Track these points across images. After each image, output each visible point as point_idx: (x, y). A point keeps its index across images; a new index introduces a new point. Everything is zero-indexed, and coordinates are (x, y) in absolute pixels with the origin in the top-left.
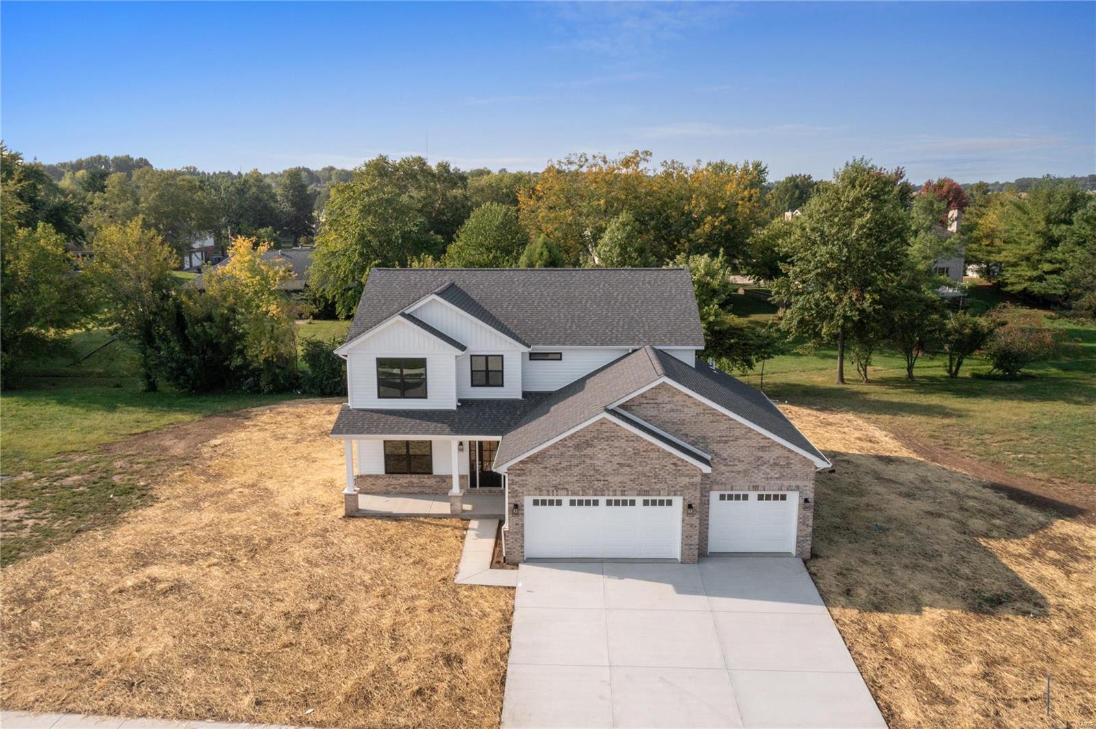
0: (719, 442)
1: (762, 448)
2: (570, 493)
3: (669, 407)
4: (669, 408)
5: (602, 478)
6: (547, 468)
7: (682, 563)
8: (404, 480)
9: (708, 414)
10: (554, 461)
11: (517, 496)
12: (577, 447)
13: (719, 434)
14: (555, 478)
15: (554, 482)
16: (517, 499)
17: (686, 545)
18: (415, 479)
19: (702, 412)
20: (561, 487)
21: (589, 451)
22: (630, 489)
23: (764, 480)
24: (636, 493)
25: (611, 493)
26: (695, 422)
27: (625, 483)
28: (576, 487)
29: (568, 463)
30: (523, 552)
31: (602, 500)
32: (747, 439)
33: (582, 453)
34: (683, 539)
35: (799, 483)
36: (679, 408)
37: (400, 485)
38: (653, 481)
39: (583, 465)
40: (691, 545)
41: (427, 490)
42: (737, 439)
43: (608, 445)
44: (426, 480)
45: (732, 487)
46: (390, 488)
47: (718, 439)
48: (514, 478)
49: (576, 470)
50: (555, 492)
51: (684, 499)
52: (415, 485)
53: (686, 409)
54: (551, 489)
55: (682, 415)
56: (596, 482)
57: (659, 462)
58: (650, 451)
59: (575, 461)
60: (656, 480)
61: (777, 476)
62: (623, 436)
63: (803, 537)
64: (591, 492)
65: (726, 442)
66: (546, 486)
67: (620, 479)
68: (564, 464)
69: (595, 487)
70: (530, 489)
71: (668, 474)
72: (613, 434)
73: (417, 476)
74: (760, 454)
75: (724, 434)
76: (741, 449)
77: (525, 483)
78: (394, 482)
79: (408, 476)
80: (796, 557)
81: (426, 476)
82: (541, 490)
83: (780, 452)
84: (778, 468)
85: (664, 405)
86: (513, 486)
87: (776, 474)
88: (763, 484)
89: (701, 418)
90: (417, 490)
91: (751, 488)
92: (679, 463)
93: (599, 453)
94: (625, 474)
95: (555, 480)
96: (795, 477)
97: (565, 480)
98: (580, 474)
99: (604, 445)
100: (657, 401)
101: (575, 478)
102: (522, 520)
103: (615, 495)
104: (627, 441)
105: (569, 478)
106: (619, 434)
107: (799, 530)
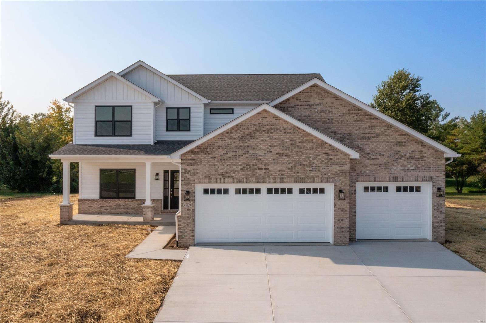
0: (362, 138)
1: (399, 144)
2: (235, 180)
3: (319, 108)
5: (264, 167)
6: (215, 158)
7: (335, 245)
8: (113, 203)
9: (352, 114)
10: (221, 152)
11: (189, 184)
12: (242, 139)
13: (362, 132)
14: (222, 167)
15: (222, 171)
16: (189, 187)
17: (338, 228)
19: (347, 112)
20: (228, 175)
21: (252, 142)
22: (288, 177)
23: (402, 172)
24: (293, 180)
25: (271, 180)
26: (342, 121)
27: (283, 171)
28: (241, 175)
29: (234, 154)
30: (193, 236)
31: (264, 187)
32: (386, 135)
33: (246, 144)
34: (335, 222)
35: (433, 174)
36: (329, 109)
37: (111, 207)
38: (308, 169)
39: (247, 156)
40: (342, 228)
42: (377, 135)
43: (269, 137)
45: (375, 178)
46: (103, 210)
47: (362, 135)
48: (187, 167)
49: (241, 160)
50: (222, 180)
51: (335, 186)
52: (122, 207)
53: (334, 110)
54: (219, 177)
55: (331, 115)
56: (258, 171)
57: (313, 152)
58: (304, 142)
59: (240, 152)
60: (311, 169)
61: (413, 168)
62: (281, 129)
63: (438, 222)
64: (254, 179)
65: (369, 138)
66: (214, 175)
67: (278, 167)
68: (230, 154)
69: (257, 175)
70: (201, 177)
71: (321, 163)
72: (272, 127)
74: (398, 148)
75: (367, 132)
76: (382, 144)
77: (195, 171)
78: (106, 204)
79: (117, 200)
80: (433, 241)
82: (210, 178)
83: (414, 147)
84: (413, 161)
85: (315, 107)
86: (185, 175)
87: (412, 166)
88: (401, 175)
89: (347, 117)
90: (123, 210)
91: (392, 179)
92: (330, 152)
93: (261, 144)
94: (284, 163)
95: (222, 168)
96: (428, 169)
97: (231, 169)
98: (244, 163)
99: (265, 137)
100: (310, 103)
101: (240, 167)
102: (193, 205)
103: (275, 182)
104: (285, 133)
105: (234, 167)
106: (278, 127)
107: (434, 217)
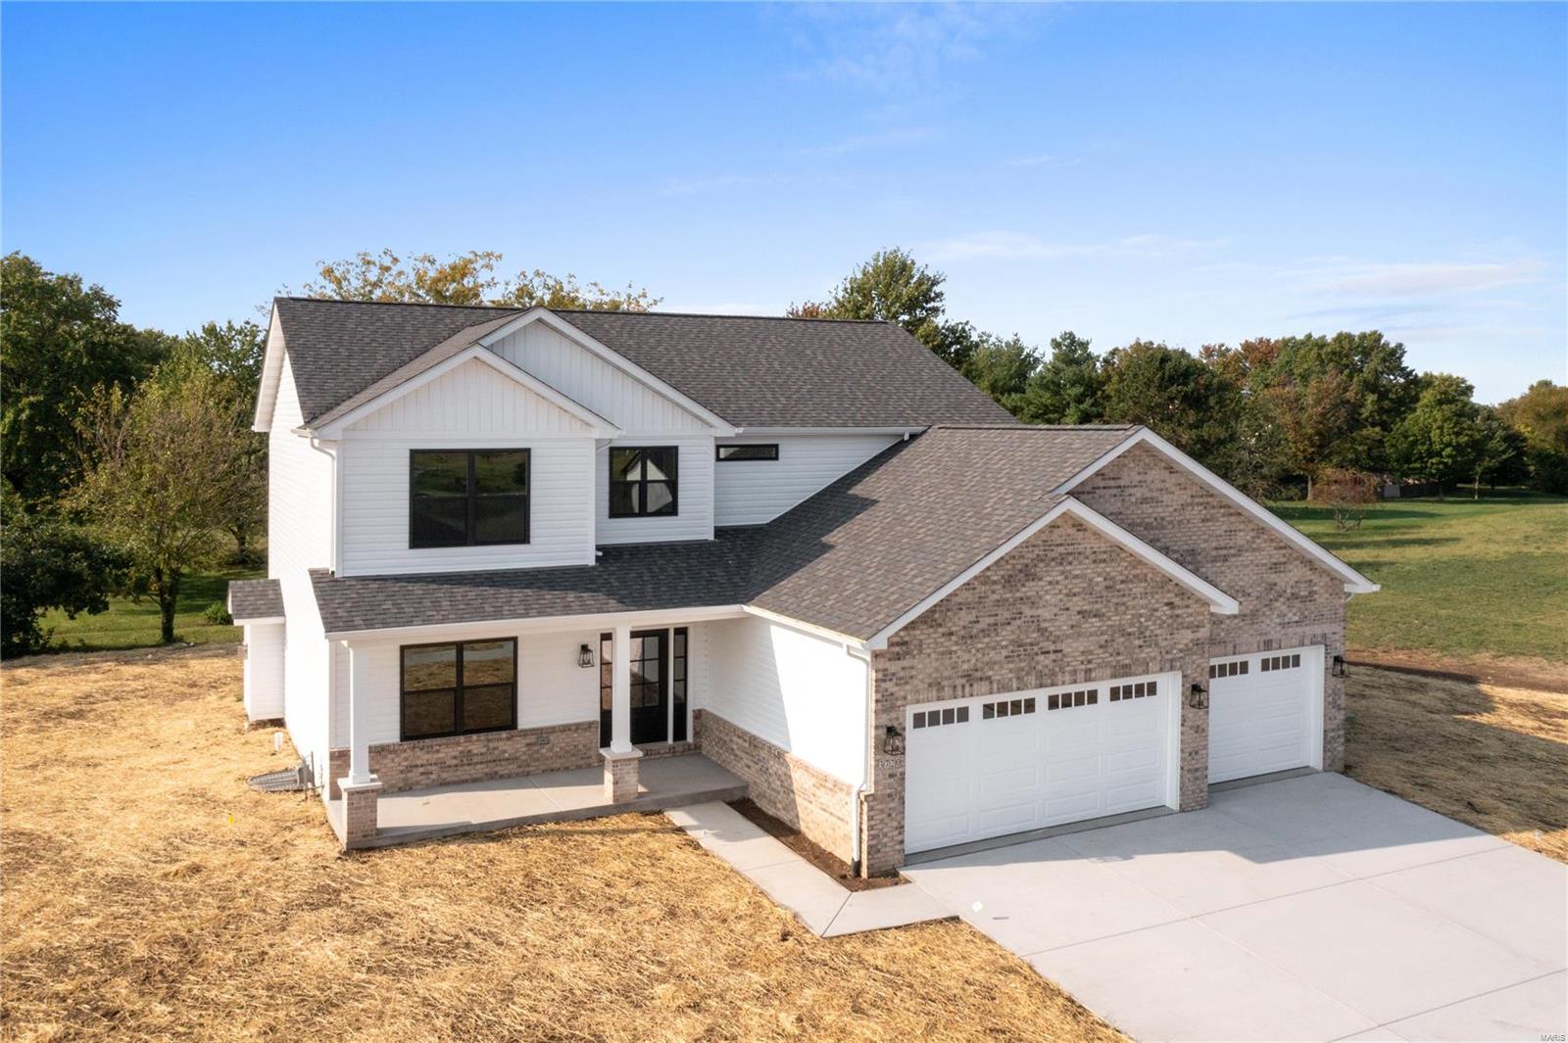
0: (1214, 560)
1: (1275, 567)
2: (995, 686)
3: (1138, 493)
4: (1139, 495)
5: (1052, 648)
6: (951, 634)
7: (1182, 810)
8: (448, 750)
9: (1199, 504)
10: (965, 617)
11: (893, 708)
12: (1009, 582)
13: (1214, 545)
14: (966, 657)
15: (965, 666)
16: (893, 715)
17: (1189, 771)
18: (476, 744)
19: (1189, 500)
20: (979, 674)
21: (1030, 589)
22: (1099, 666)
23: (1278, 628)
24: (1109, 671)
25: (1068, 678)
26: (1180, 522)
27: (1091, 653)
28: (1004, 673)
29: (992, 620)
30: (902, 842)
31: (1042, 698)
32: (1254, 550)
33: (1018, 595)
35: (1327, 628)
36: (1156, 494)
37: (442, 765)
38: (1137, 642)
39: (1018, 622)
40: (1197, 770)
41: (502, 770)
42: (1240, 551)
43: (1063, 573)
44: (503, 744)
45: (1235, 647)
46: (414, 776)
47: (1214, 553)
48: (888, 665)
49: (1006, 634)
50: (967, 689)
51: (1184, 676)
52: (476, 759)
53: (1165, 498)
54: (959, 682)
55: (1160, 510)
56: (1041, 658)
57: (1146, 602)
58: (1131, 581)
59: (1005, 614)
60: (1141, 642)
61: (1296, 618)
62: (1088, 552)
63: (1333, 730)
64: (1032, 679)
65: (1225, 559)
66: (950, 678)
67: (1081, 645)
68: (985, 622)
69: (1039, 667)
70: (921, 686)
71: (1161, 627)
72: (1070, 549)
73: (483, 736)
74: (1273, 578)
75: (1222, 544)
76: (1247, 571)
77: (907, 673)
78: (424, 757)
79: (462, 739)
80: (1325, 770)
81: (504, 734)
82: (940, 688)
83: (1297, 572)
84: (1297, 603)
85: (1132, 491)
86: (884, 685)
87: (1295, 614)
88: (1278, 636)
89: (1188, 514)
90: (480, 770)
91: (1262, 645)
92: (1177, 601)
93: (1047, 592)
94: (1091, 635)
95: (967, 660)
96: (1320, 618)
97: (986, 659)
98: (1012, 642)
99: (1055, 574)
100: (1122, 483)
101: (1004, 653)
102: (902, 763)
103: (1075, 682)
104: (1095, 561)
105: (992, 654)
106: (1081, 548)
107: (1327, 717)
